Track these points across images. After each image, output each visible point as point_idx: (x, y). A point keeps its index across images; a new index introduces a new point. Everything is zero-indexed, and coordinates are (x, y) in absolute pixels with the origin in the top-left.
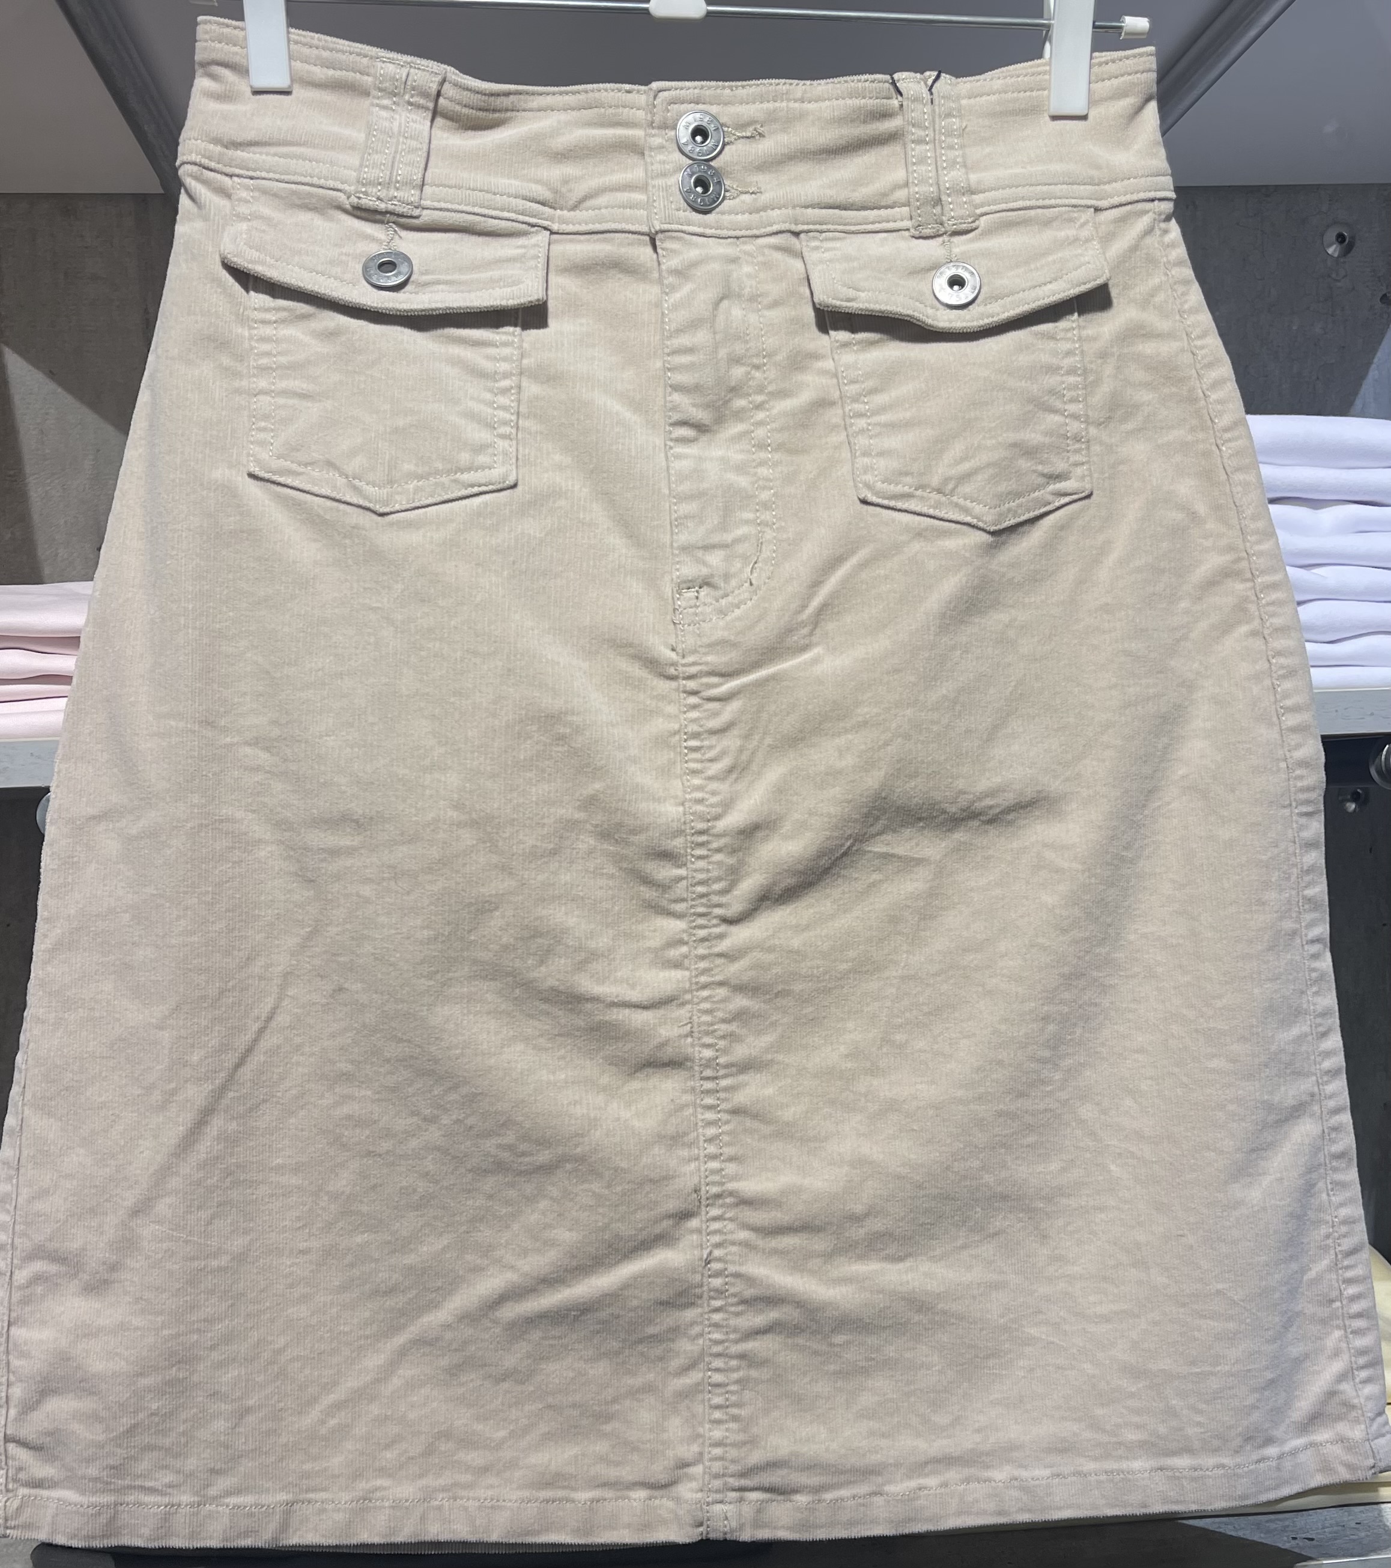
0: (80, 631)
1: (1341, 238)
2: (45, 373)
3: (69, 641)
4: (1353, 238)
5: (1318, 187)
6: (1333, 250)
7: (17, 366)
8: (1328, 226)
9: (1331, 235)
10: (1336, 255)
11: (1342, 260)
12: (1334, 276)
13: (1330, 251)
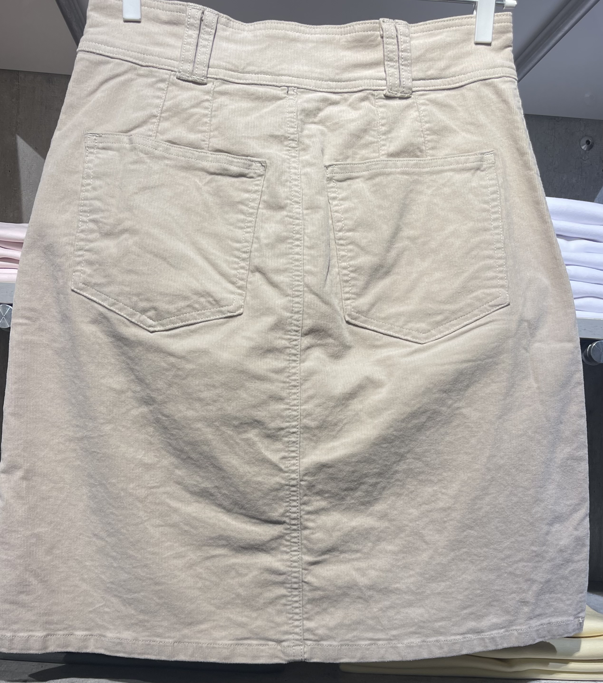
0: (23, 240)
1: (588, 142)
2: (33, 148)
3: (18, 244)
4: (593, 143)
5: (581, 119)
6: (584, 147)
7: (21, 144)
8: (583, 137)
9: (584, 141)
10: (585, 149)
11: (587, 152)
12: (583, 158)
13: (583, 147)
